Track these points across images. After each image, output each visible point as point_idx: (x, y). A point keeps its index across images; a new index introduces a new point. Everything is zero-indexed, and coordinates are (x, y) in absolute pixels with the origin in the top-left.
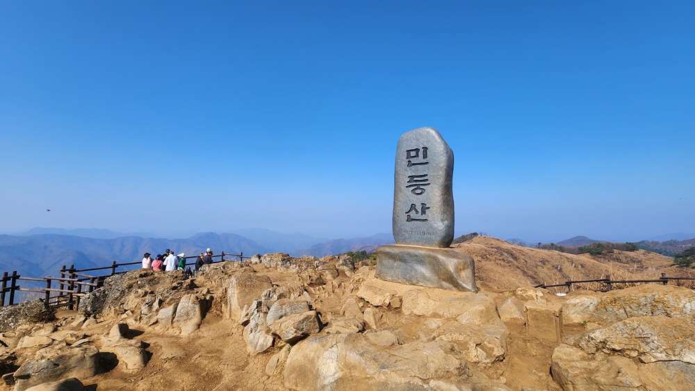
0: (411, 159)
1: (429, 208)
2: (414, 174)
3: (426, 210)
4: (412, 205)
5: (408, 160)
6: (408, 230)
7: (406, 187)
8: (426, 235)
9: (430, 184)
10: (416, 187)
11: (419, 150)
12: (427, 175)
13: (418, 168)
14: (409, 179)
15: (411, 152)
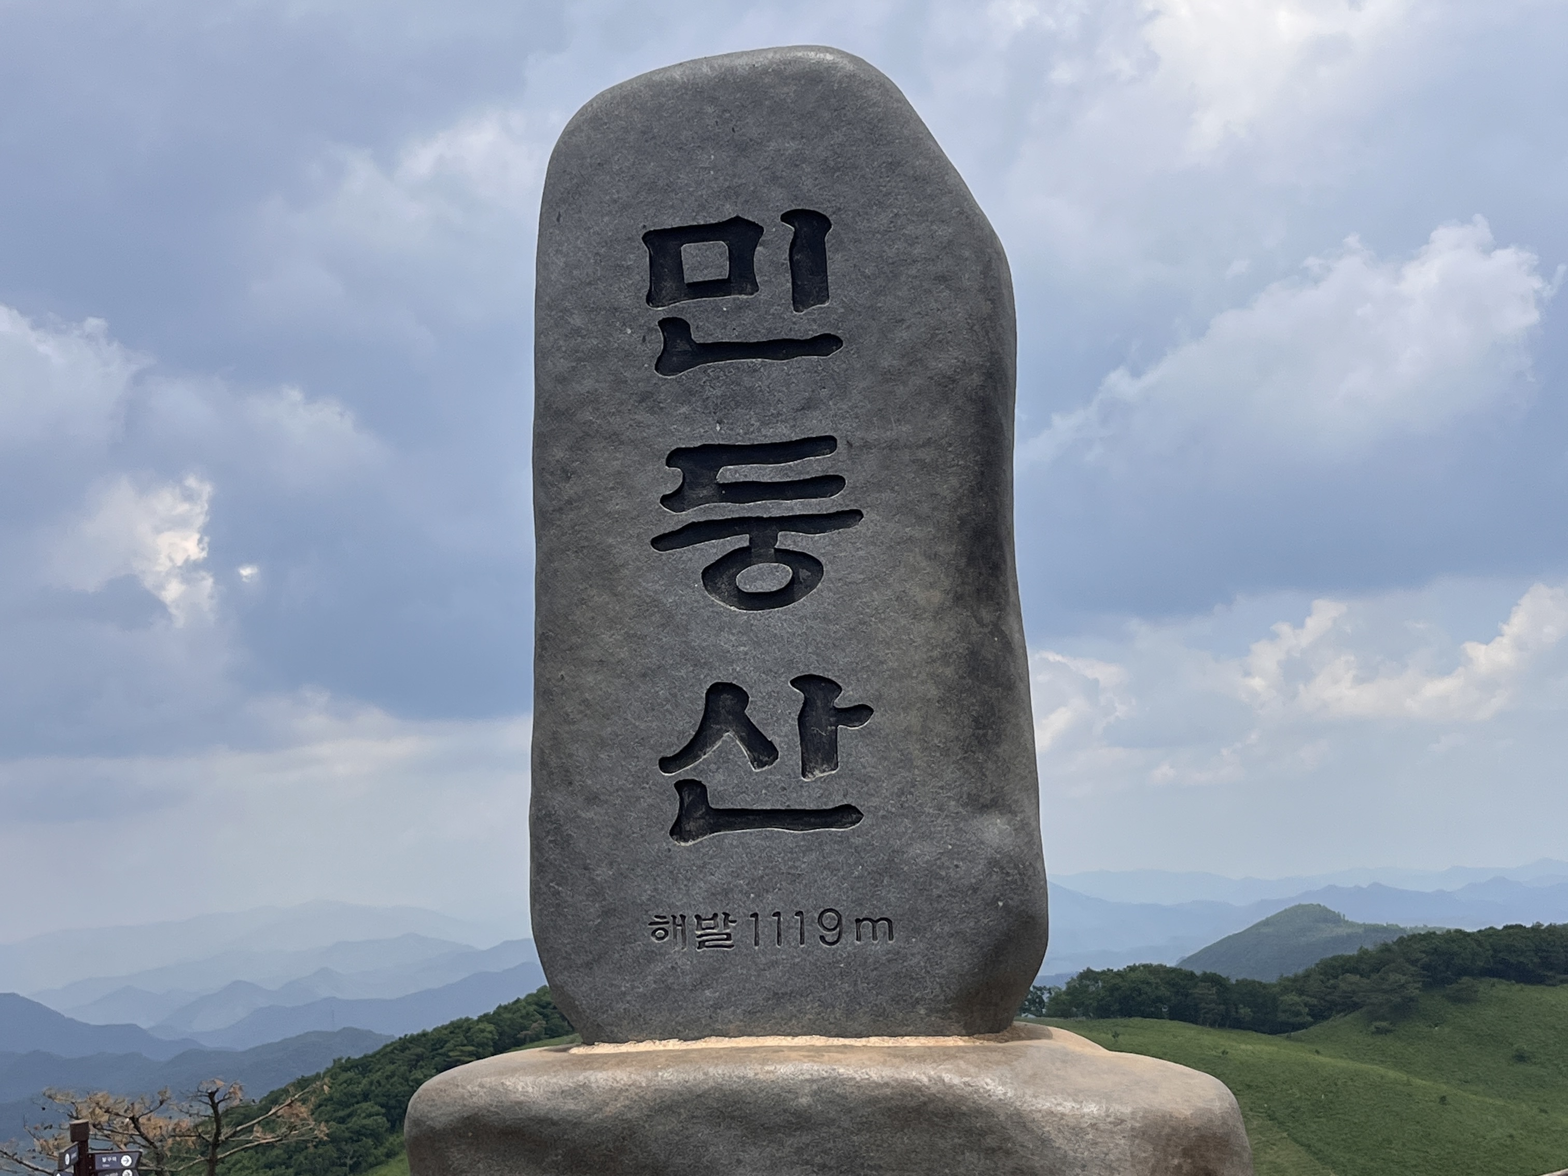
0: (686, 308)
1: (860, 712)
2: (718, 435)
3: (846, 732)
4: (716, 690)
5: (662, 312)
6: (690, 914)
7: (656, 542)
8: (849, 938)
9: (856, 514)
10: (742, 541)
11: (757, 229)
12: (827, 443)
13: (747, 381)
14: (673, 478)
15: (690, 251)
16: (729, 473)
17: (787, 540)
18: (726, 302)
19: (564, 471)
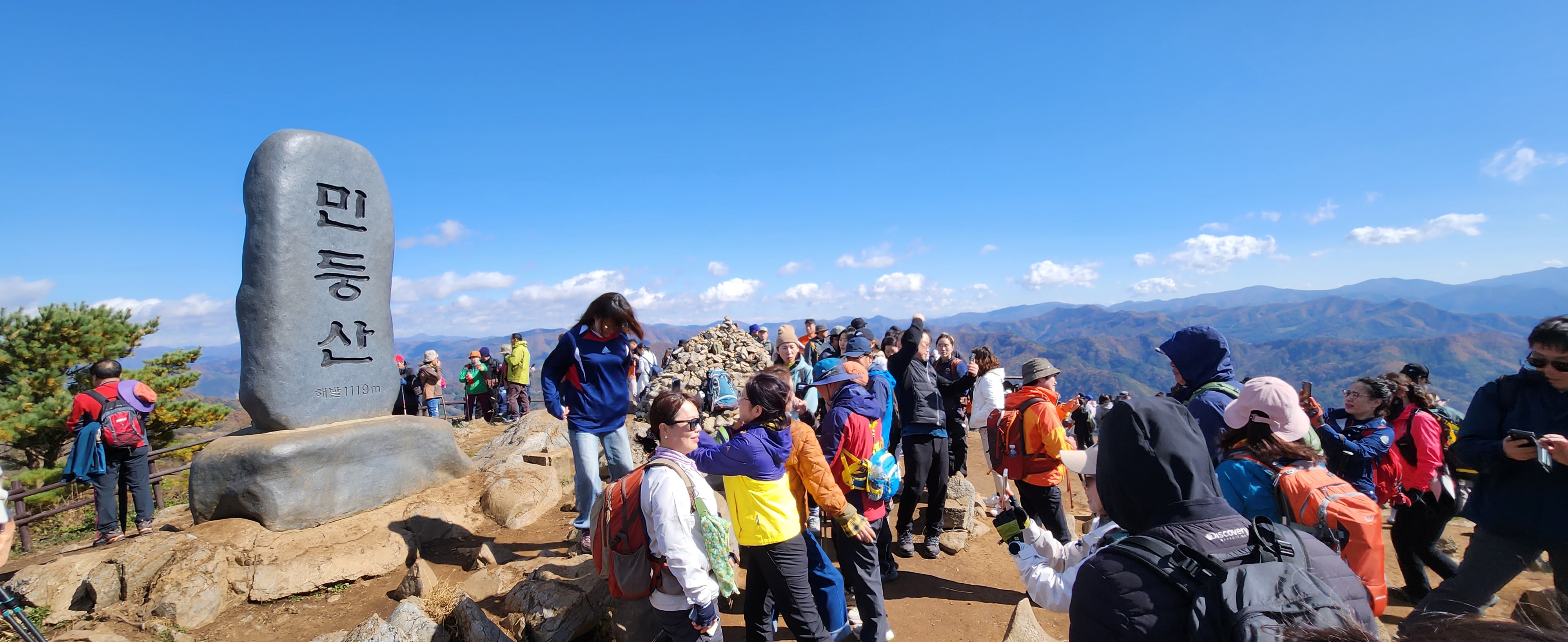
0: (326, 208)
1: (372, 331)
2: (332, 248)
3: (368, 336)
4: (334, 323)
5: (321, 208)
6: (328, 388)
7: (316, 277)
8: (370, 391)
9: (368, 278)
10: (338, 280)
11: (348, 192)
12: (362, 257)
13: (342, 234)
14: (320, 258)
15: (330, 192)
16: (335, 260)
17: (352, 282)
18: (339, 210)
19: (287, 249)
